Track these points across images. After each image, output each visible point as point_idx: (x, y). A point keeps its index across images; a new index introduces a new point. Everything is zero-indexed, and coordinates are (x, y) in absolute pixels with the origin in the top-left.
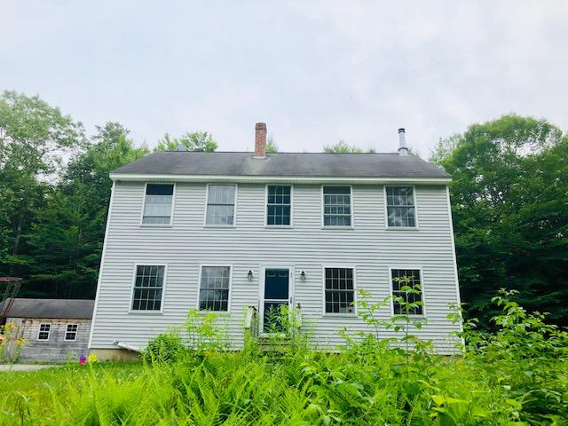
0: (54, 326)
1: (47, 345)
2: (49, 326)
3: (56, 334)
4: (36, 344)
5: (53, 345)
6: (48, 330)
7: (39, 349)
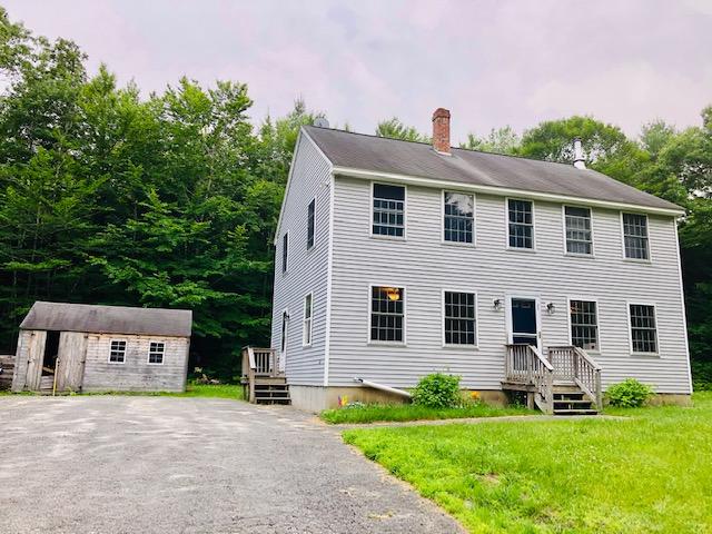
0: (132, 344)
1: (124, 369)
2: (124, 343)
3: (136, 355)
4: (108, 368)
5: (132, 370)
6: (123, 349)
7: (113, 374)
